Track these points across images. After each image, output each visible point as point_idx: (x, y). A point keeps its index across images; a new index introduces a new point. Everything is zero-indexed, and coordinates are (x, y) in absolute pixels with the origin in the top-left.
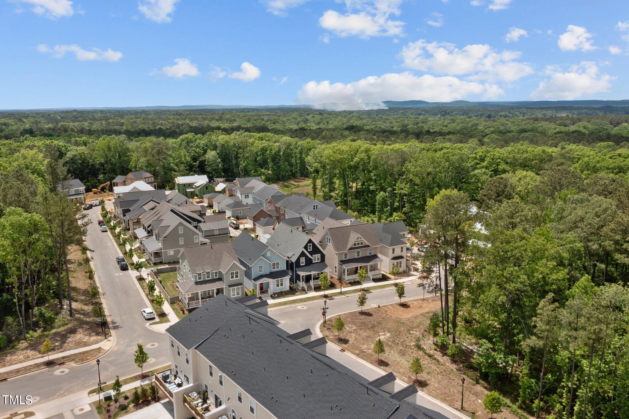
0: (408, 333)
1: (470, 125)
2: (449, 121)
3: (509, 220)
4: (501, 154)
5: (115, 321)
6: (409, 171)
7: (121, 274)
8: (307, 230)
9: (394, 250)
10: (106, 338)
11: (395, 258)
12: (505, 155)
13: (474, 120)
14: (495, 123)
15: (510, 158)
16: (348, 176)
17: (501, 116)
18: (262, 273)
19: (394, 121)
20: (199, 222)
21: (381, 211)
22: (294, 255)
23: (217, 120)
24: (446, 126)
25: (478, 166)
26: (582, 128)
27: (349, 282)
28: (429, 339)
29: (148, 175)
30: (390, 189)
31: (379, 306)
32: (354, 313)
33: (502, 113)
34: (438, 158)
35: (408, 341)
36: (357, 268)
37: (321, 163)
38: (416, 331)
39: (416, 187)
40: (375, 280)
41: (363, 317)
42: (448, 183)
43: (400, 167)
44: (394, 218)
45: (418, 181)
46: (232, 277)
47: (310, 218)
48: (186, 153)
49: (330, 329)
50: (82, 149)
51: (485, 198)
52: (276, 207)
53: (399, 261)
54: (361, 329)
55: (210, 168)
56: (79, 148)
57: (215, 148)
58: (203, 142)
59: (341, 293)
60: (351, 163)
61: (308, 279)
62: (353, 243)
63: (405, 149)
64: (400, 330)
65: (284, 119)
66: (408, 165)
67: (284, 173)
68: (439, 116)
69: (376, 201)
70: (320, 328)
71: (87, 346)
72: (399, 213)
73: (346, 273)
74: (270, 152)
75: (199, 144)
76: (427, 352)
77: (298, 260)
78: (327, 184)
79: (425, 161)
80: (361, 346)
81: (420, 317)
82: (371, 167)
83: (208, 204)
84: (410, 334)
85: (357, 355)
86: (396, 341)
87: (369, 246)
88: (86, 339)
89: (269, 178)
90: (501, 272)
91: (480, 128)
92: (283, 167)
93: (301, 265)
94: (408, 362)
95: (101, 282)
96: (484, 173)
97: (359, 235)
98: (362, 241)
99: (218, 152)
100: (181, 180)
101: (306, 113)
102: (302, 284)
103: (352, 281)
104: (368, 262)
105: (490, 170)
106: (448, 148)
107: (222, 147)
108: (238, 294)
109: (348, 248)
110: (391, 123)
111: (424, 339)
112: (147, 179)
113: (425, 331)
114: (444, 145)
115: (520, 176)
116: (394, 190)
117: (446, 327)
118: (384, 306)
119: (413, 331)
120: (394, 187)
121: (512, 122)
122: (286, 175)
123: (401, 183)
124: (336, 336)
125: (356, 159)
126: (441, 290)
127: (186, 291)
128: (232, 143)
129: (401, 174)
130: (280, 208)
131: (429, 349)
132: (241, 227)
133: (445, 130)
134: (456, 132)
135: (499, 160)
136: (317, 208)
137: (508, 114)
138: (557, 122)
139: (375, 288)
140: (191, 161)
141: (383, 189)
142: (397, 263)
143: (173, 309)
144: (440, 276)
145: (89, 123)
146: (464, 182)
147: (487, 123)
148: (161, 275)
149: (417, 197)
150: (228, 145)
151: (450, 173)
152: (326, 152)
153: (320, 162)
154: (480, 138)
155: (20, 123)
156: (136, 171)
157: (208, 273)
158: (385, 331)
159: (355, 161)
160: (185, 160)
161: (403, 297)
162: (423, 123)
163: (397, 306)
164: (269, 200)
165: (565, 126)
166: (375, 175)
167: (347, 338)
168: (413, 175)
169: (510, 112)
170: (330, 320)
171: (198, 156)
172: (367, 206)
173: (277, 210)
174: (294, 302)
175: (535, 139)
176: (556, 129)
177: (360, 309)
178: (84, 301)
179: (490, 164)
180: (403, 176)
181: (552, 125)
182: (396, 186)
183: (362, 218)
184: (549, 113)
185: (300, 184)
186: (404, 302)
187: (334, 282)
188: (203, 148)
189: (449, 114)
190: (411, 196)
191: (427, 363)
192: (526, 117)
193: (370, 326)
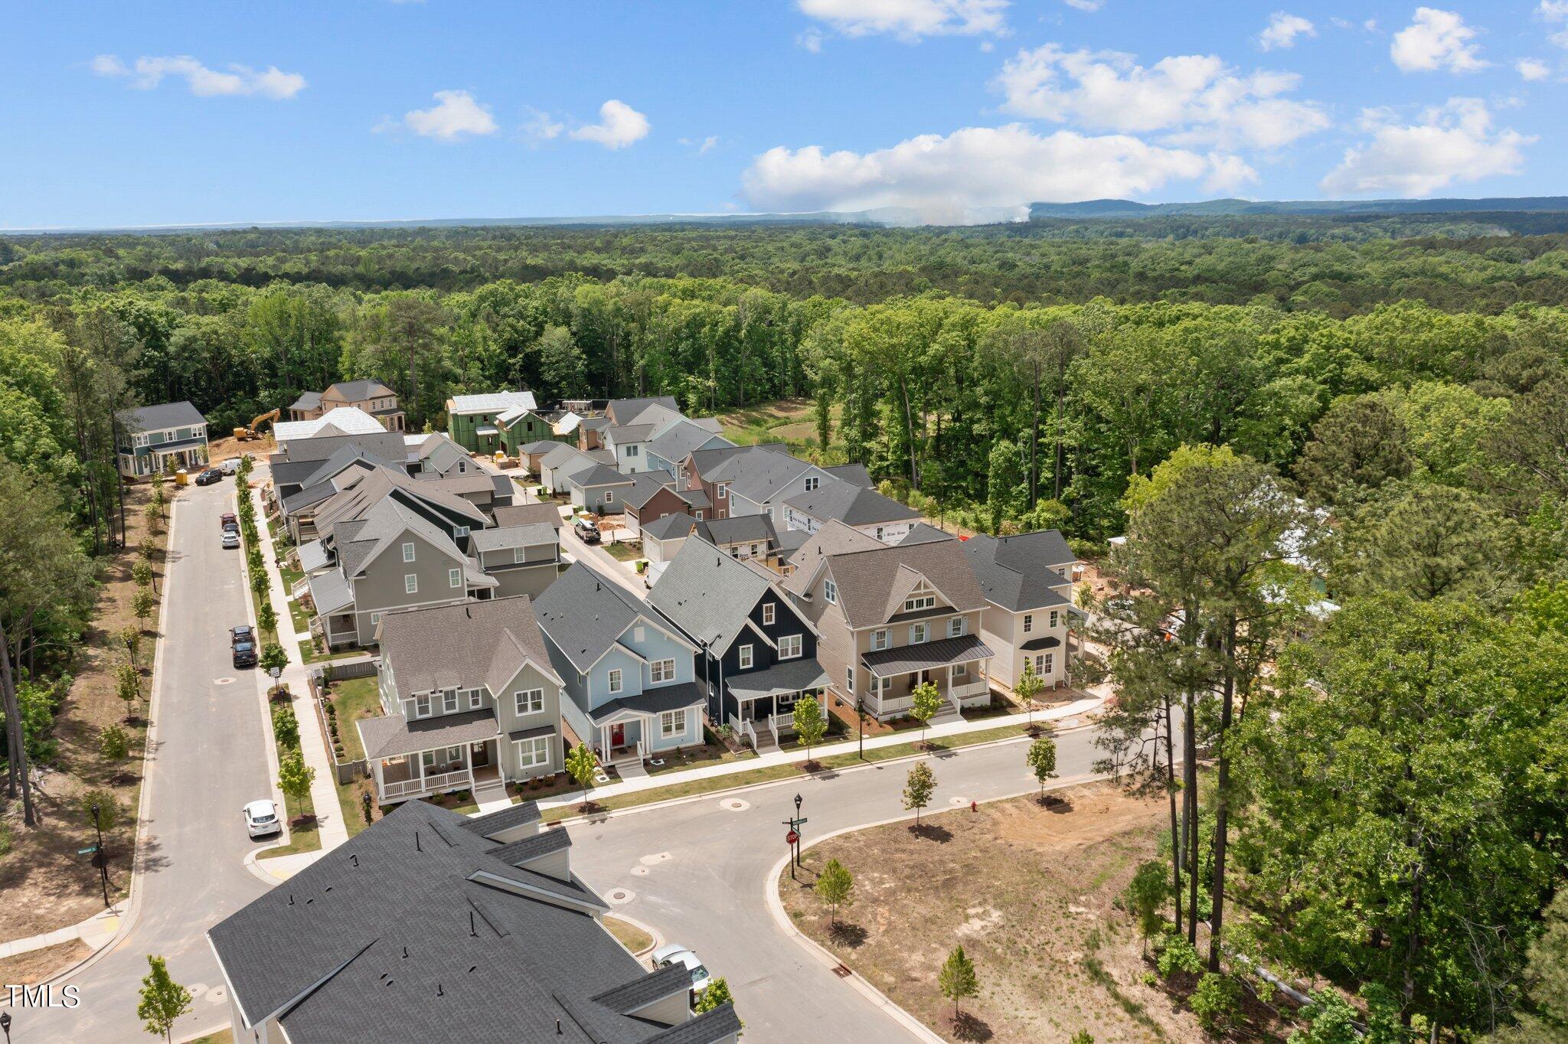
0: (1060, 912)
1: (1253, 258)
2: (1196, 251)
3: (1422, 559)
4: (1351, 332)
5: (155, 843)
6: (1083, 383)
7: (232, 680)
8: (781, 552)
9: (1028, 619)
10: (107, 905)
11: (1031, 645)
12: (1366, 335)
13: (1264, 247)
14: (1320, 255)
15: (1379, 345)
16: (912, 395)
17: (1333, 237)
18: (621, 692)
19: (1052, 250)
20: (477, 525)
21: (1003, 495)
22: (719, 636)
23: (598, 251)
24: (1190, 263)
25: (1283, 368)
26: (1558, 266)
27: (887, 718)
28: (1130, 937)
29: (382, 390)
30: (1027, 432)
31: (974, 806)
32: (894, 827)
33: (1337, 231)
34: (1167, 345)
35: (1059, 945)
36: (914, 676)
37: (840, 359)
38: (1087, 905)
39: (1103, 427)
40: (969, 713)
41: (922, 842)
42: (1195, 416)
43: (1057, 369)
44: (1039, 516)
45: (1107, 410)
46: (523, 708)
47: (795, 515)
48: (489, 332)
49: (810, 886)
50: (213, 322)
51: (1319, 469)
52: (704, 483)
53: (1043, 652)
54: (909, 891)
55: (553, 373)
56: (206, 319)
57: (567, 318)
58: (535, 304)
59: (861, 756)
60: (922, 359)
61: (762, 709)
62: (905, 600)
63: (1073, 320)
64: (1034, 899)
65: (770, 248)
66: (1083, 366)
67: (751, 386)
68: (1171, 237)
69: (987, 465)
70: (782, 884)
71: (42, 932)
72: (1053, 502)
73: (880, 690)
74: (711, 329)
75: (525, 308)
76: (1122, 990)
77: (732, 653)
78: (855, 416)
79: (1130, 353)
80: (905, 955)
81: (1102, 848)
82: (975, 369)
83: (530, 470)
84: (1067, 915)
85: (889, 991)
86: (1021, 943)
87: (951, 610)
88: (46, 906)
89: (709, 399)
90: (1400, 758)
91: (1280, 267)
92: (747, 369)
93: (742, 667)
94: (1057, 1025)
95: (165, 704)
96: (1302, 388)
97: (923, 578)
98: (932, 593)
99: (574, 329)
100: (461, 404)
101: (827, 233)
102: (742, 726)
103: (899, 716)
104: (948, 659)
105: (1319, 378)
106: (1195, 317)
107: (584, 317)
108: (541, 758)
109: (888, 616)
110: (1043, 255)
111: (1114, 938)
112: (378, 402)
113: (1118, 905)
114: (1185, 308)
115: (1424, 400)
116: (1041, 434)
117: (1187, 892)
118: (991, 805)
119: (1077, 903)
120: (1041, 427)
121: (1366, 253)
122: (755, 390)
123: (1060, 416)
124: (826, 912)
125: (935, 348)
126: (1172, 785)
127: (377, 750)
128: (610, 307)
129: (1062, 391)
130: (714, 485)
131: (1130, 979)
132: (606, 537)
133: (1188, 271)
134: (1216, 277)
135: (1347, 350)
136: (815, 487)
137: (1353, 234)
138: (1489, 252)
139: (966, 739)
140: (501, 353)
141: (1009, 433)
142: (1039, 659)
143: (344, 803)
144: (1169, 739)
145: (278, 259)
146: (1241, 414)
147: (1300, 255)
148: (343, 685)
149: (1105, 457)
150: (600, 311)
151: (1202, 386)
152: (854, 328)
153: (838, 357)
154: (1283, 291)
155: (109, 260)
156: (352, 379)
157: (449, 695)
158: (985, 901)
159: (931, 352)
160: (486, 350)
161: (1050, 776)
162: (1129, 254)
163: (1030, 805)
164: (686, 463)
165: (1511, 261)
166: (986, 393)
167: (863, 923)
168: (1095, 393)
169: (1356, 229)
170: (815, 853)
171: (524, 342)
172: (964, 479)
173: (709, 490)
174: (713, 784)
175: (1433, 295)
176: (1485, 269)
177: (912, 815)
178: (89, 770)
179: (1320, 362)
180: (1066, 395)
181: (1477, 260)
182: (1045, 423)
183: (950, 513)
184: (1462, 230)
185: (793, 415)
186: (1054, 791)
187: (844, 718)
188: (536, 319)
189: (1195, 232)
190: (1089, 451)
191: (1119, 1034)
192: (1399, 240)
193: (941, 878)
